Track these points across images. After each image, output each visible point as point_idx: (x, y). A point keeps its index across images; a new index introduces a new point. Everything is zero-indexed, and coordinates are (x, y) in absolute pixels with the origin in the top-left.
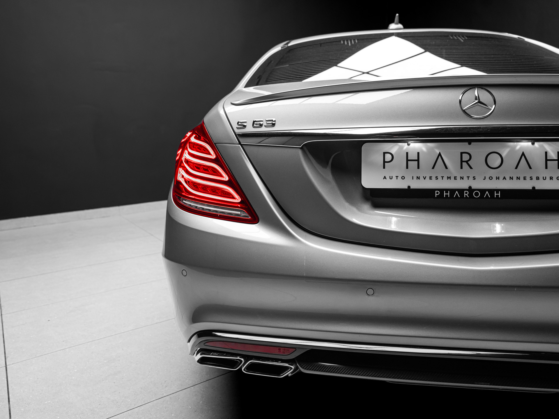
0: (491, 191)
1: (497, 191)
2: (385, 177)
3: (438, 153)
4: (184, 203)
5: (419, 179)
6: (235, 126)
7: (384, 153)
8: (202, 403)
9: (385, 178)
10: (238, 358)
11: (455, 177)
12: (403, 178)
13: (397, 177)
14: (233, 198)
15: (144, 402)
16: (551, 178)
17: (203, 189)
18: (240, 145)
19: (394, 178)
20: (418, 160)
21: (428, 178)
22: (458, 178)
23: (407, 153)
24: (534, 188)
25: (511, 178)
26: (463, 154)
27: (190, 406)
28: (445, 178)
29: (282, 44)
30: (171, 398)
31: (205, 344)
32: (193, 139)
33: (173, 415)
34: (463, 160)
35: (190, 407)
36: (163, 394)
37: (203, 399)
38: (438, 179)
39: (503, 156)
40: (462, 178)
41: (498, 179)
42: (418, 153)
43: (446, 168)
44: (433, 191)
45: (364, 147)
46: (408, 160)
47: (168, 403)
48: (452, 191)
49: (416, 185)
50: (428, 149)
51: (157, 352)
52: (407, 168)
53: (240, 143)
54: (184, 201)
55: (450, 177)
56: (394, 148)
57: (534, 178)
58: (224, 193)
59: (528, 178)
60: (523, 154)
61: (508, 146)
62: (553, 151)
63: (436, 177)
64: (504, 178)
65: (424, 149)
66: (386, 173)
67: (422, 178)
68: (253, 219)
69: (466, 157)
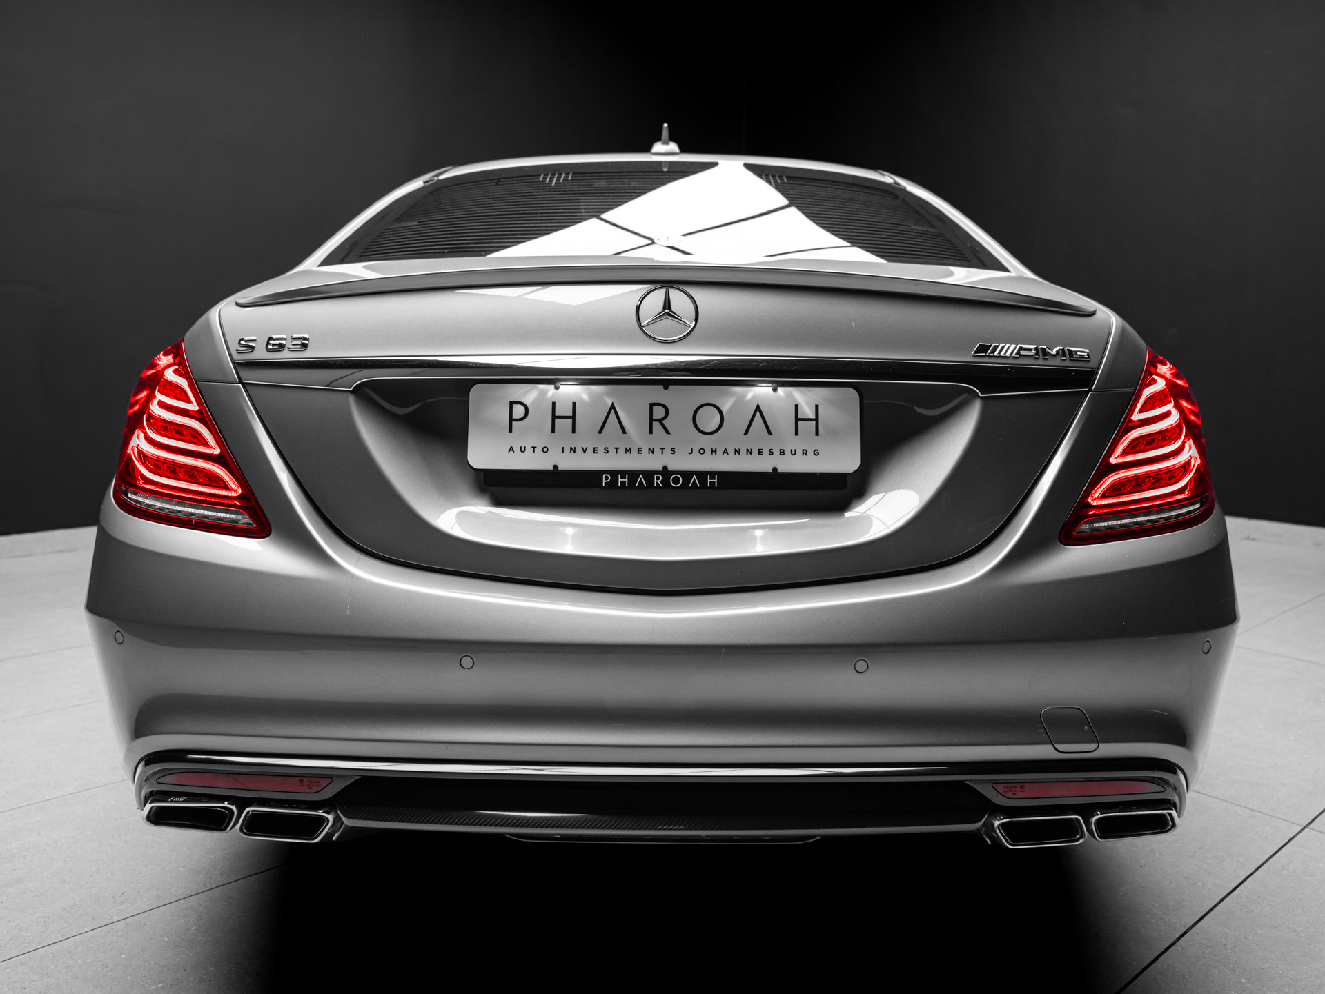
0: (702, 475)
1: (713, 474)
2: (511, 447)
3: (611, 404)
4: (129, 498)
5: (574, 452)
6: (234, 346)
7: (510, 402)
8: (196, 929)
9: (511, 449)
10: (226, 804)
11: (638, 449)
12: (545, 450)
13: (534, 448)
14: (226, 487)
15: (62, 936)
16: (805, 452)
17: (171, 471)
18: (240, 385)
19: (529, 450)
20: (573, 417)
21: (590, 451)
22: (645, 451)
23: (554, 404)
24: (775, 469)
25: (737, 452)
26: (654, 407)
27: (166, 937)
28: (622, 450)
29: (427, 177)
30: (127, 924)
31: (159, 781)
32: (169, 374)
33: (123, 956)
34: (655, 417)
35: (167, 940)
36: (111, 918)
37: (201, 922)
38: (608, 452)
39: (724, 410)
40: (651, 451)
41: (714, 453)
42: (574, 404)
43: (624, 432)
44: (599, 474)
45: (475, 392)
46: (554, 417)
47: (119, 934)
48: (633, 475)
49: (569, 463)
50: (591, 396)
51: (120, 835)
52: (553, 431)
53: (240, 382)
54: (130, 495)
55: (630, 449)
56: (530, 394)
57: (776, 452)
58: (209, 479)
59: (766, 452)
60: (758, 408)
61: (732, 394)
62: (808, 404)
63: (605, 449)
64: (726, 452)
65: (585, 397)
66: (515, 440)
67: (579, 450)
68: (259, 529)
69: (659, 413)
